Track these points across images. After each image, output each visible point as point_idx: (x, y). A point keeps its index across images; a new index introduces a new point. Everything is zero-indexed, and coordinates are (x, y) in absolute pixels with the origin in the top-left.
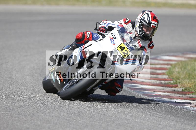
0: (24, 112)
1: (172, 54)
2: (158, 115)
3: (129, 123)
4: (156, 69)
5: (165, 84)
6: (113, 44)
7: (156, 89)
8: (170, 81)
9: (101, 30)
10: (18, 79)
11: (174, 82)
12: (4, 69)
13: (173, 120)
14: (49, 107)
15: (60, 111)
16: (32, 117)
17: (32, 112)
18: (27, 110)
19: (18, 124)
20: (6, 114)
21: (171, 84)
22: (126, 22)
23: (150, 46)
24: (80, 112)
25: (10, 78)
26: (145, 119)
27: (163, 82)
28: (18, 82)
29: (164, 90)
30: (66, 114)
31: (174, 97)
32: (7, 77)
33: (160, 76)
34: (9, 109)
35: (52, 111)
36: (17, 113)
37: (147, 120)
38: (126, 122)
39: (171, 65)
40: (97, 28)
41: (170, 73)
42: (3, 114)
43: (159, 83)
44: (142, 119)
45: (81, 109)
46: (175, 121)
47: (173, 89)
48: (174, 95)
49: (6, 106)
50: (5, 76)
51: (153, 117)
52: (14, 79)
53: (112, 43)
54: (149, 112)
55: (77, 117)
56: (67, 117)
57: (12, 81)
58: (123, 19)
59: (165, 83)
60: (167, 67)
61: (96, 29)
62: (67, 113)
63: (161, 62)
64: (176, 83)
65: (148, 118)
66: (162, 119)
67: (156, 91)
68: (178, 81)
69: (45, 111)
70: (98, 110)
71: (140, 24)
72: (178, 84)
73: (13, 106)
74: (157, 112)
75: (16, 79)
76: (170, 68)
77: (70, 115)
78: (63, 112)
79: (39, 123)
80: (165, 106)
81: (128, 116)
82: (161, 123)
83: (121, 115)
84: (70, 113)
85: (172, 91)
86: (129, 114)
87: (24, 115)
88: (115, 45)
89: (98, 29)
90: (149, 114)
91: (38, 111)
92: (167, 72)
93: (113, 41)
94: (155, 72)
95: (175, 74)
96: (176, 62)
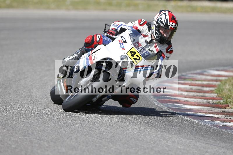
0: (46, 137)
1: (221, 68)
2: (204, 140)
3: (170, 151)
4: (203, 86)
5: (213, 104)
6: (123, 49)
7: (202, 109)
8: (219, 101)
9: (110, 33)
10: (39, 98)
11: (224, 102)
12: (22, 86)
13: (223, 147)
14: (76, 131)
15: (89, 136)
16: (55, 143)
17: (56, 138)
18: (50, 135)
19: (39, 151)
20: (25, 140)
21: (220, 104)
22: (141, 23)
23: (169, 50)
24: (112, 137)
25: (29, 96)
26: (190, 145)
27: (211, 101)
28: (39, 101)
29: (212, 111)
30: (95, 139)
31: (224, 120)
32: (25, 95)
33: (207, 95)
34: (28, 133)
35: (79, 136)
36: (38, 138)
37: (191, 146)
38: (167, 149)
39: (220, 81)
40: (106, 30)
41: (219, 90)
42: (21, 139)
43: (206, 103)
44: (185, 146)
45: (114, 134)
46: (225, 148)
47: (223, 110)
48: (223, 116)
49: (24, 130)
50: (24, 93)
51: (199, 143)
52: (34, 97)
53: (121, 47)
54: (195, 138)
55: (108, 143)
56: (97, 143)
57: (31, 100)
58: (138, 20)
59: (214, 102)
60: (215, 84)
61: (105, 32)
62: (97, 139)
63: (209, 78)
64: (226, 103)
65: (193, 144)
66: (210, 145)
67: (203, 112)
68: (229, 100)
69: (70, 136)
70: (133, 134)
71: (157, 25)
72: (229, 103)
73: (33, 130)
74: (203, 137)
75: (36, 98)
76: (219, 85)
77: (100, 141)
78: (93, 137)
79: (64, 150)
80: (213, 131)
81: (169, 142)
82: (209, 151)
83: (161, 141)
84: (100, 138)
85: (222, 112)
86: (171, 140)
87: (45, 140)
88: (124, 50)
89: (107, 32)
90: (195, 140)
91: (63, 136)
92: (216, 89)
93: (123, 45)
94: (201, 90)
95: (226, 92)
96: (226, 78)
